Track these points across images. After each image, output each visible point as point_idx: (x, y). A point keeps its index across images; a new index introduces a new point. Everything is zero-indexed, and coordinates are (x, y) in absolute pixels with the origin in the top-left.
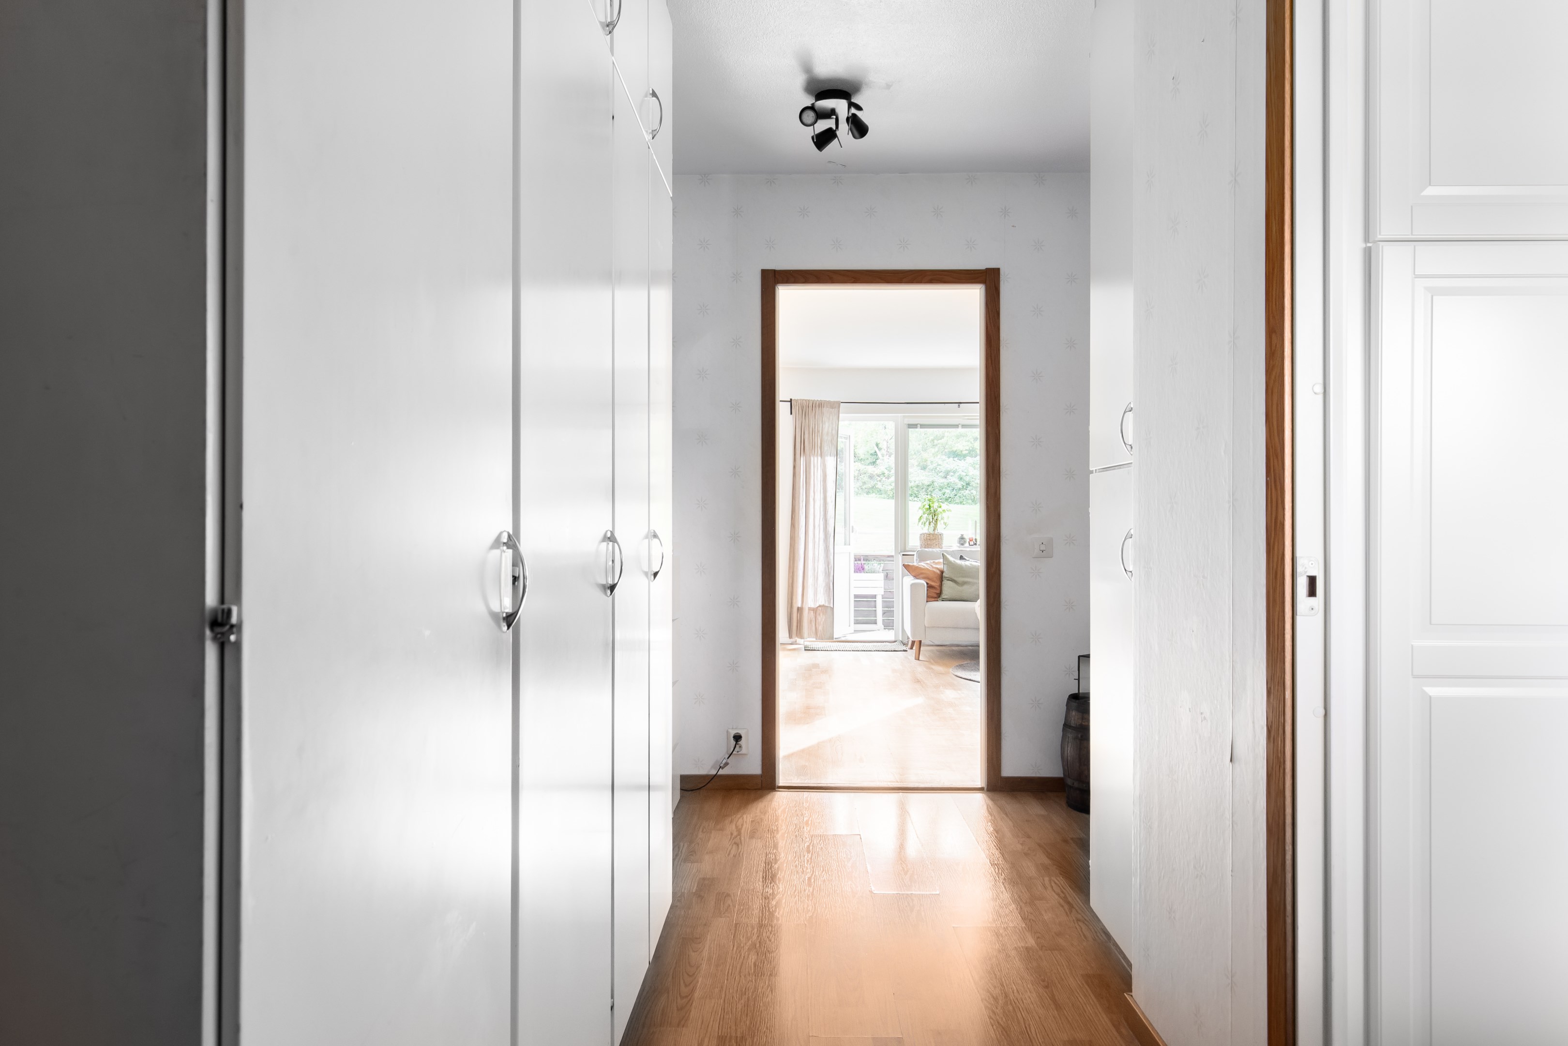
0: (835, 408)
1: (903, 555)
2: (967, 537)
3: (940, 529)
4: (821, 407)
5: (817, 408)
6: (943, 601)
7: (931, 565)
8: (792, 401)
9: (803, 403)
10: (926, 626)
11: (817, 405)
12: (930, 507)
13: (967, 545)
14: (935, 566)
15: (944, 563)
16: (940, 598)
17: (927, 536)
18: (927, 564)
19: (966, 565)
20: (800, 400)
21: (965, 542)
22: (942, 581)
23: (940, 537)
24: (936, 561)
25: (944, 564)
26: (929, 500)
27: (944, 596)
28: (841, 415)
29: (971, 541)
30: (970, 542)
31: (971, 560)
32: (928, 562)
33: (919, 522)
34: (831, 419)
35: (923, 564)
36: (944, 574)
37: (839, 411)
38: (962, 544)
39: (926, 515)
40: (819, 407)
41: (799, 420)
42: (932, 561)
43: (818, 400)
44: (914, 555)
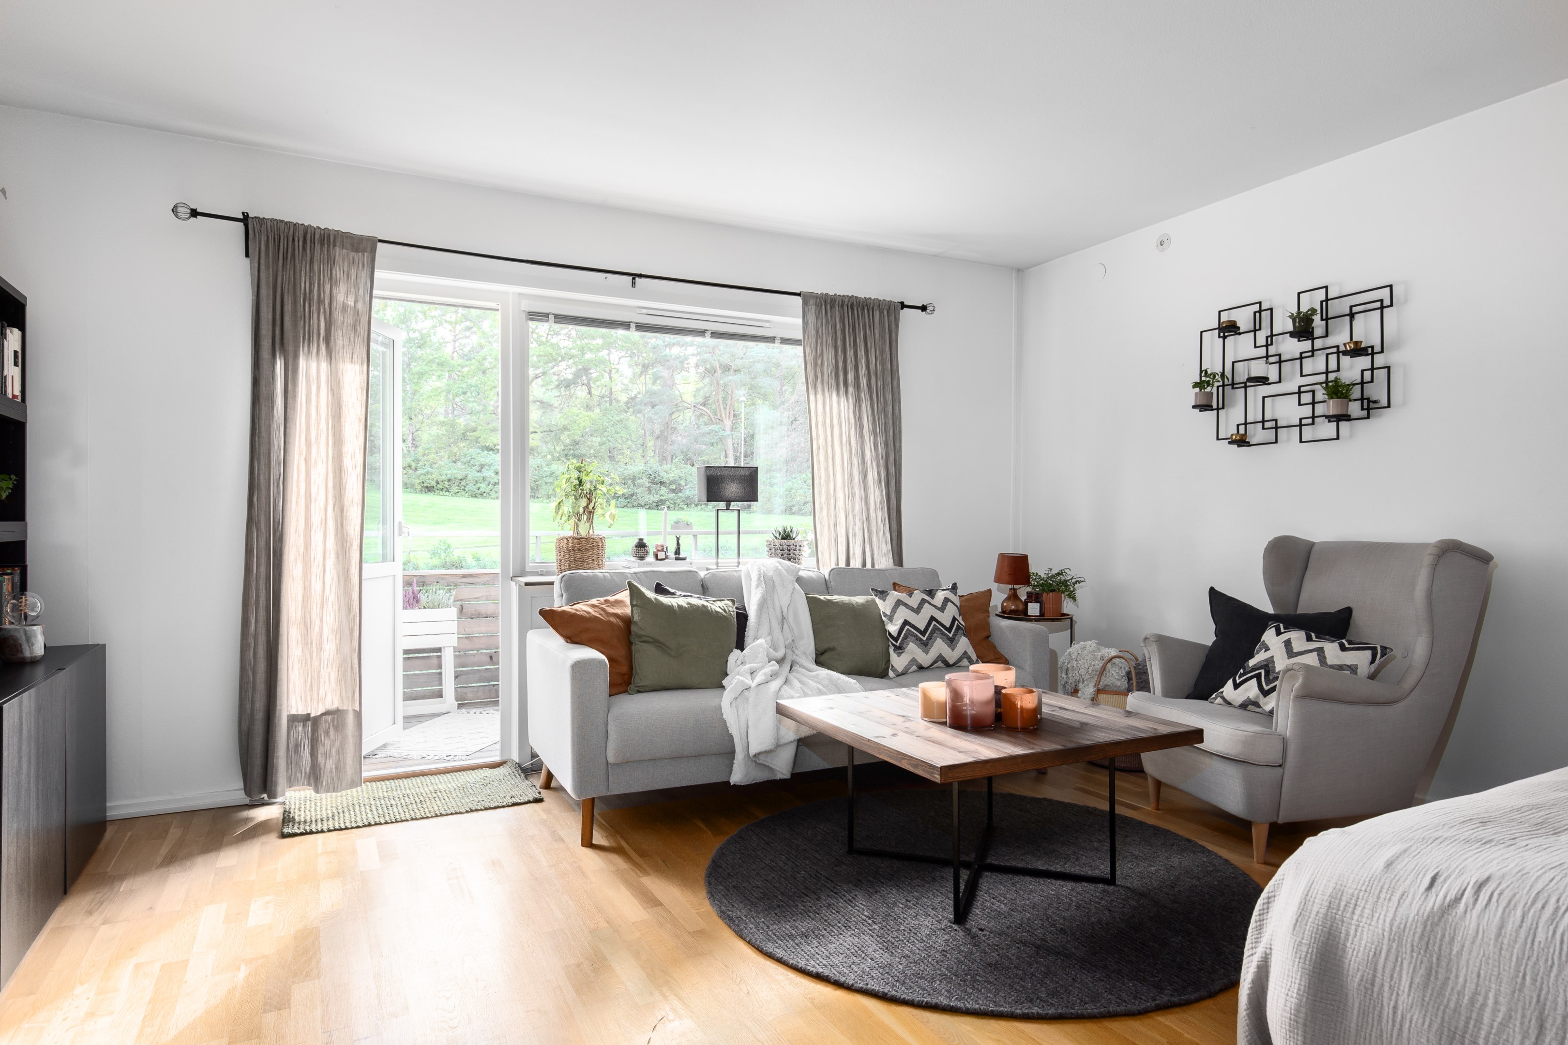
0: (364, 251)
1: (527, 584)
2: (652, 544)
3: (600, 528)
4: (329, 246)
5: (318, 247)
6: (639, 692)
7: (603, 610)
8: (250, 220)
9: (279, 230)
10: (611, 759)
11: (317, 237)
12: (580, 482)
13: (650, 558)
14: (611, 610)
15: (635, 603)
16: (632, 686)
17: (573, 543)
18: (593, 606)
19: (680, 607)
20: (272, 220)
21: (647, 553)
22: (630, 644)
23: (600, 544)
24: (611, 598)
25: (632, 605)
26: (579, 469)
27: (638, 681)
28: (378, 274)
29: (658, 551)
30: (659, 554)
31: (678, 593)
32: (594, 601)
33: (557, 513)
34: (353, 277)
35: (582, 608)
36: (633, 628)
37: (373, 260)
38: (642, 558)
39: (572, 499)
40: (322, 244)
41: (267, 267)
42: (602, 599)
43: (319, 228)
44: (552, 583)
